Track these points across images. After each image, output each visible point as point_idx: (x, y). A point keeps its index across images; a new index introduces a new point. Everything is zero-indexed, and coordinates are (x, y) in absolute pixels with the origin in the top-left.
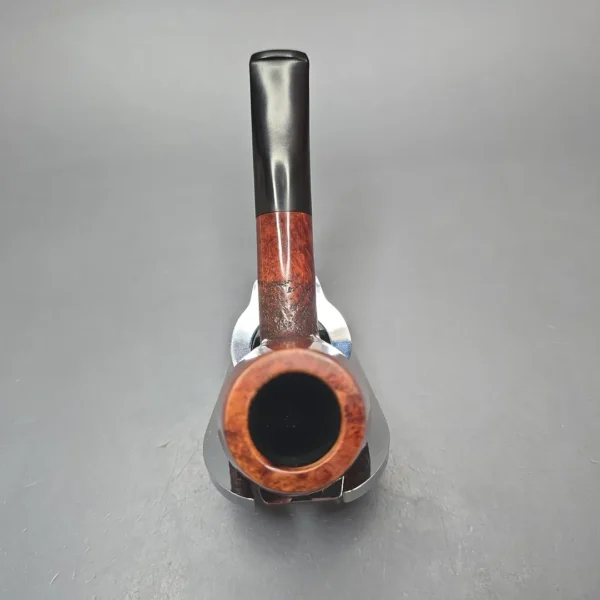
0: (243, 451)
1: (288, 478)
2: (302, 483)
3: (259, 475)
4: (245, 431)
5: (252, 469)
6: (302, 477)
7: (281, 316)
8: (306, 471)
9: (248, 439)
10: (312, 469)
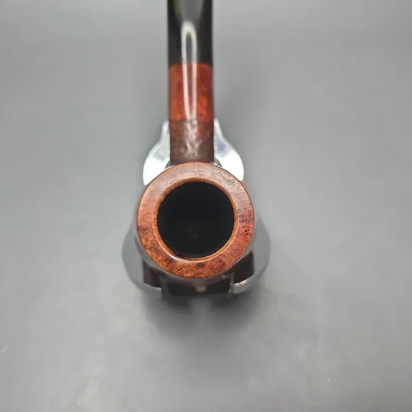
0: (152, 243)
1: (189, 265)
2: (201, 270)
3: (165, 264)
4: (154, 227)
5: (160, 258)
6: (201, 265)
7: (186, 148)
8: (204, 261)
9: (156, 234)
10: (209, 259)
